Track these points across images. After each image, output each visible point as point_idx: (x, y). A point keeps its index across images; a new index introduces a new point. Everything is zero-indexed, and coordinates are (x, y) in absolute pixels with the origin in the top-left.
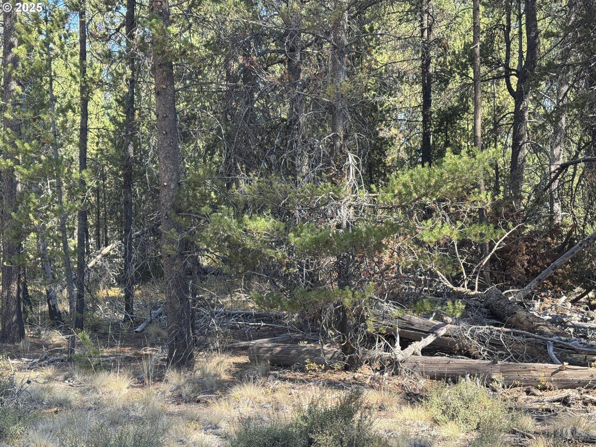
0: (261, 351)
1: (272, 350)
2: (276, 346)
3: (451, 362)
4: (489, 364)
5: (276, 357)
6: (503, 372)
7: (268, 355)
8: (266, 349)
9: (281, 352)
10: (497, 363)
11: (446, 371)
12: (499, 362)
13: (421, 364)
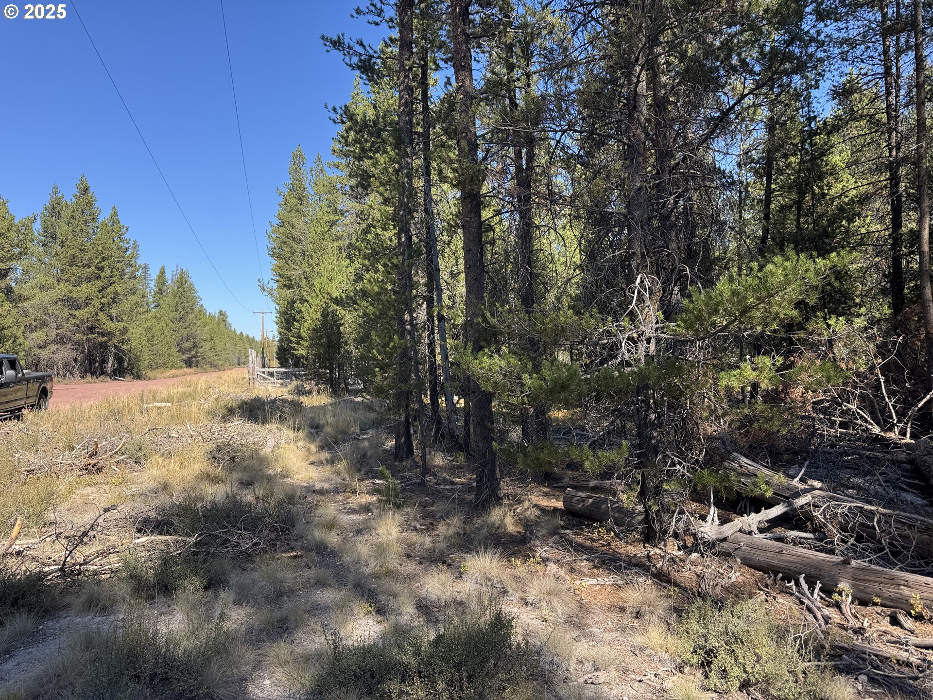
0: (574, 500)
1: (584, 501)
2: (589, 497)
3: (784, 552)
4: (838, 564)
5: (587, 509)
6: (855, 579)
7: (580, 506)
8: (579, 498)
9: (592, 504)
10: (849, 564)
11: (775, 562)
12: (854, 563)
13: (744, 547)
